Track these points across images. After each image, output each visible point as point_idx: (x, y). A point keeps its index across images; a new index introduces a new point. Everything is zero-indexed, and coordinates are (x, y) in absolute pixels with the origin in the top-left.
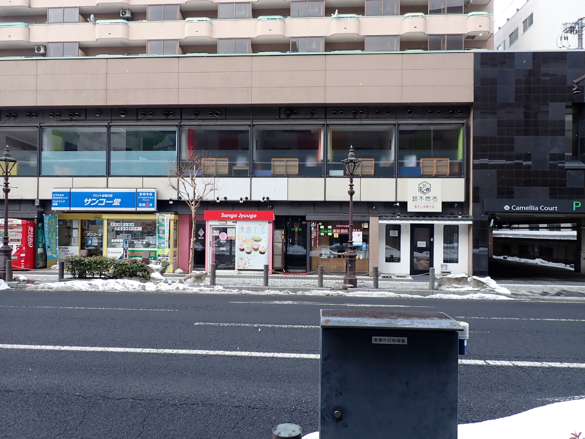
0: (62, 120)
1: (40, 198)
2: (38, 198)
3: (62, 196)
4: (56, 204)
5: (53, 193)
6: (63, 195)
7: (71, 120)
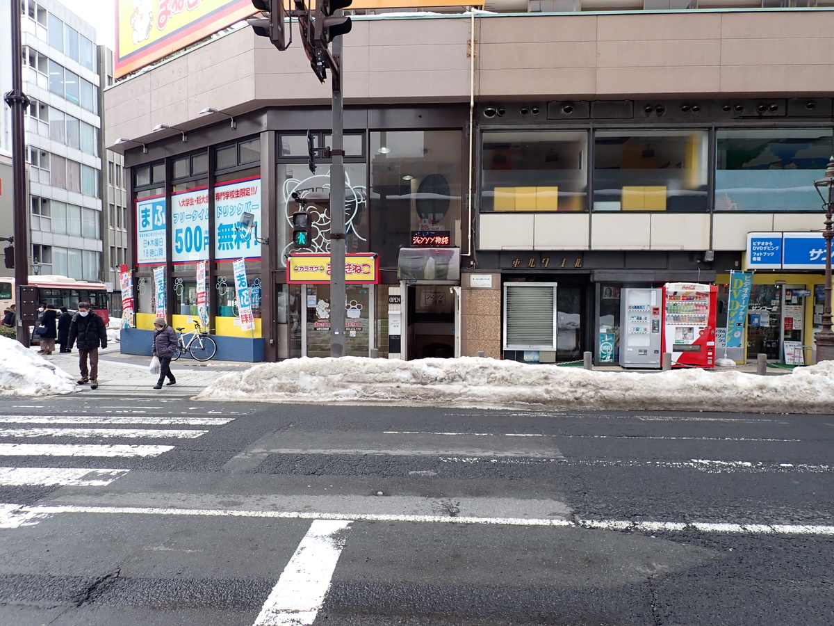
0: (744, 118)
1: (716, 247)
2: (711, 249)
3: (769, 245)
4: (759, 259)
5: (753, 240)
6: (771, 244)
7: (760, 117)
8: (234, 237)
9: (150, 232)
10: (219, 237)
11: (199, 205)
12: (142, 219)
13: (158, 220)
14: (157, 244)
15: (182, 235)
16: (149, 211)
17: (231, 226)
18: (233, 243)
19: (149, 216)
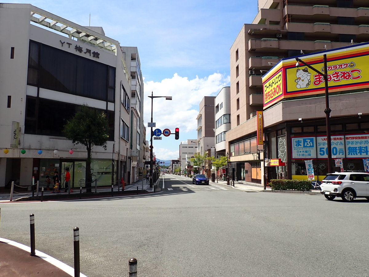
8: (358, 151)
9: (302, 148)
10: (349, 151)
11: (334, 140)
12: (295, 144)
13: (307, 144)
14: (306, 152)
15: (325, 150)
16: (301, 141)
17: (357, 148)
18: (358, 153)
19: (301, 143)
